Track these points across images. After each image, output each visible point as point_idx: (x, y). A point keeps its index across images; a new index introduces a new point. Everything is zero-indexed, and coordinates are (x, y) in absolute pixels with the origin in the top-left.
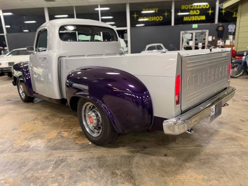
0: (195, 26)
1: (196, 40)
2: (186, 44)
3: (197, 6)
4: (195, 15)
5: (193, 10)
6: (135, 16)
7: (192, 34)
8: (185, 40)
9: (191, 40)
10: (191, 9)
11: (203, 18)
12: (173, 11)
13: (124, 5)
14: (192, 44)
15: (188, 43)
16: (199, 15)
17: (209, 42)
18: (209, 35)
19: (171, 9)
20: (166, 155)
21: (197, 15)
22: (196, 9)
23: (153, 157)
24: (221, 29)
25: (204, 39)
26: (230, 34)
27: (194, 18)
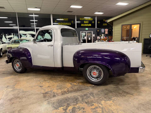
0: (87, 29)
1: (87, 36)
2: (83, 38)
3: (87, 19)
4: (86, 23)
5: (86, 21)
6: (56, 21)
7: (86, 33)
8: (82, 36)
9: (85, 36)
10: (84, 20)
11: (90, 25)
12: (76, 20)
13: (49, 15)
14: (86, 38)
15: (84, 38)
16: (88, 24)
17: (93, 37)
18: (93, 34)
19: (75, 19)
20: (129, 84)
21: (87, 24)
22: (87, 21)
23: (125, 86)
24: (98, 31)
25: (91, 36)
26: (103, 33)
27: (86, 25)
